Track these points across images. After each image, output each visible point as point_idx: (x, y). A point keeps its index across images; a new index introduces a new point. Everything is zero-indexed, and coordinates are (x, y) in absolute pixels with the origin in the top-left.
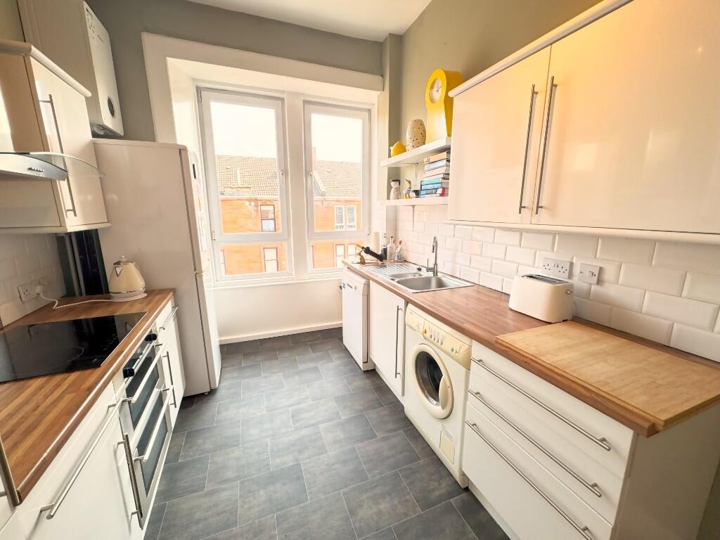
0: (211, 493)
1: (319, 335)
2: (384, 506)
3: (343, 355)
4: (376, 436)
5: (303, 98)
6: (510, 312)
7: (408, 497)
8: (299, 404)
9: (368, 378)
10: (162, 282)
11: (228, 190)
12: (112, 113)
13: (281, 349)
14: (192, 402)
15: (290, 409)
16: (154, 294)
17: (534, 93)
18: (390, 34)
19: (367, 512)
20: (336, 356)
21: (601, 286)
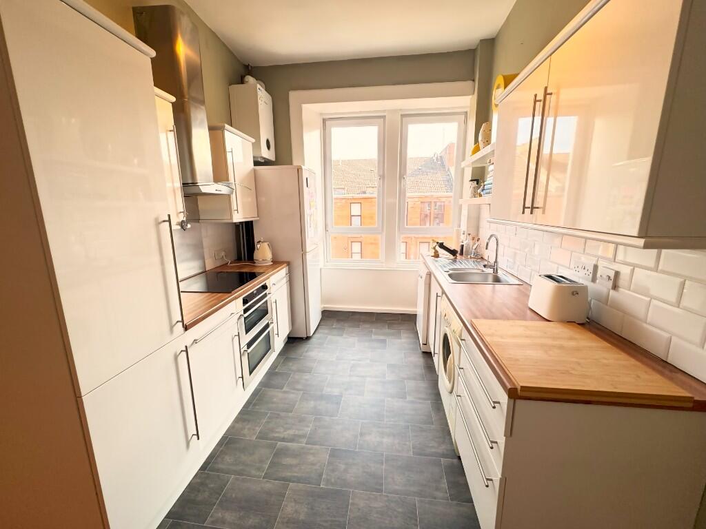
0: (285, 392)
1: (400, 317)
2: (386, 440)
3: (412, 336)
4: (406, 398)
5: (401, 113)
6: (529, 312)
7: (407, 443)
8: (359, 361)
9: (424, 357)
10: (284, 257)
11: (370, 190)
12: (269, 147)
13: (365, 322)
14: (294, 341)
15: (352, 362)
16: (276, 263)
17: (535, 101)
18: (481, 41)
19: (373, 438)
20: (405, 335)
21: (617, 291)
